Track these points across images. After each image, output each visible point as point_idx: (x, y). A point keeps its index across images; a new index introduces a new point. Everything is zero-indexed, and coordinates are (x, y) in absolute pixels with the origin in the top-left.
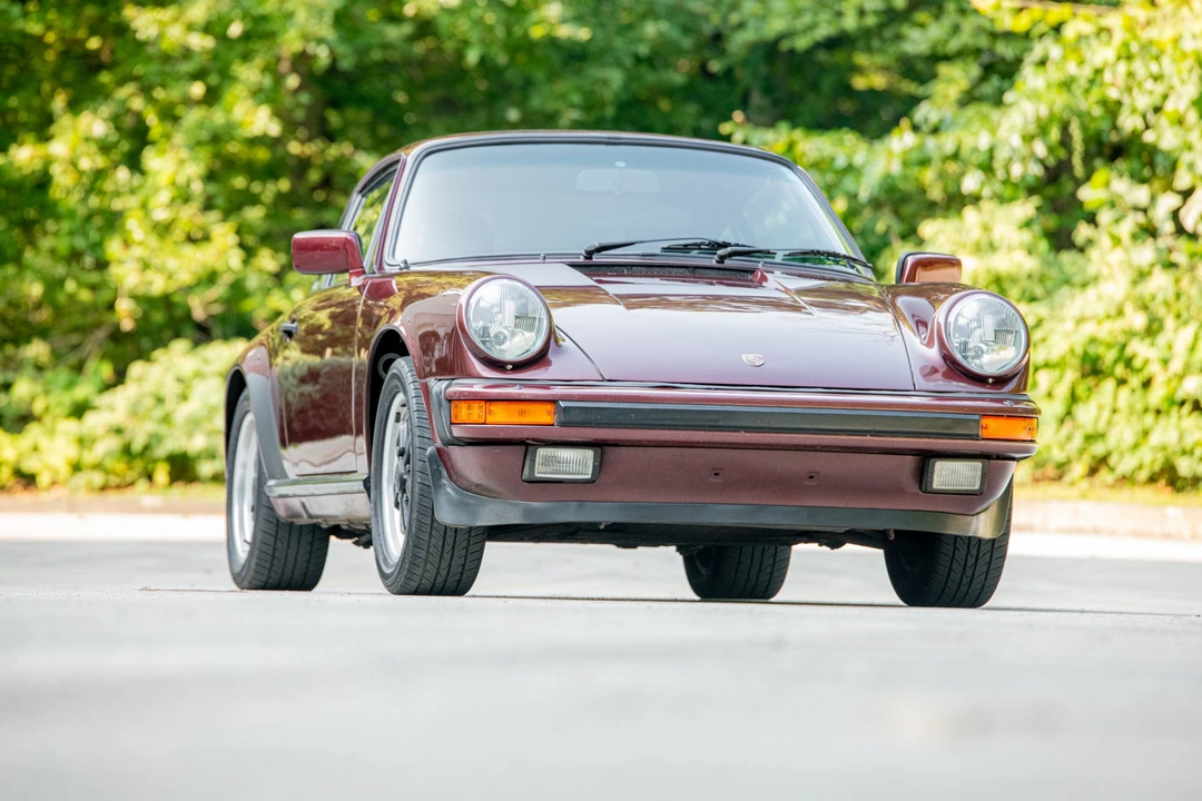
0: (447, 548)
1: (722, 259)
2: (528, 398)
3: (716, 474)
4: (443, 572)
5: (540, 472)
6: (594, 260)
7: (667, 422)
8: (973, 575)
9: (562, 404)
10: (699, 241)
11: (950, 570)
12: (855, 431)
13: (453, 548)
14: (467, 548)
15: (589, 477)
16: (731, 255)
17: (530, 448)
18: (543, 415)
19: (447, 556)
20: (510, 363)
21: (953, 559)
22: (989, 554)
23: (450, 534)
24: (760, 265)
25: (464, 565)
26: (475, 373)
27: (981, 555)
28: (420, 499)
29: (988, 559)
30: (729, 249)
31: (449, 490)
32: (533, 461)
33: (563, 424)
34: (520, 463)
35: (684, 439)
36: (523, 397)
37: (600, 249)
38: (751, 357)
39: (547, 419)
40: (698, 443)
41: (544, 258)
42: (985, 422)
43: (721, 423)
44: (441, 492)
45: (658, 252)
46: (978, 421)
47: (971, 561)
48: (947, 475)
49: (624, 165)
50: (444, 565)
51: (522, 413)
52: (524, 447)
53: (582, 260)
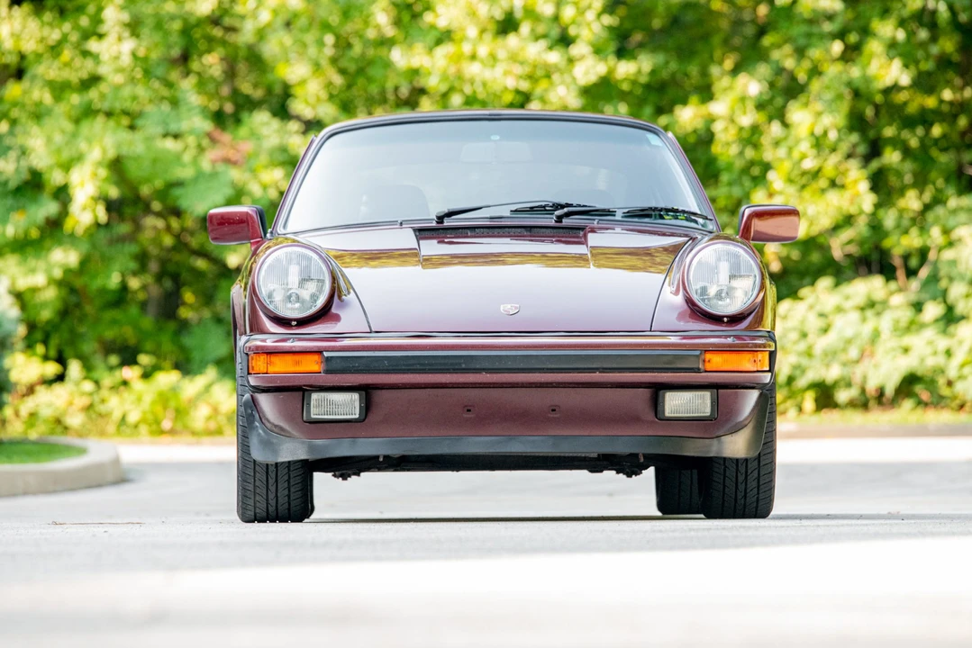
0: (271, 481)
1: (559, 219)
2: (297, 350)
3: (469, 411)
4: (273, 502)
5: (316, 413)
7: (416, 367)
8: (746, 489)
9: (326, 354)
10: (543, 204)
11: (724, 486)
12: (585, 369)
13: (276, 481)
14: (288, 481)
15: (357, 416)
16: (568, 215)
17: (306, 393)
18: (312, 365)
19: (273, 488)
20: (295, 320)
21: (725, 477)
22: (756, 471)
23: (272, 469)
24: (596, 222)
25: (289, 496)
26: (266, 331)
27: (749, 471)
28: (243, 440)
29: (756, 475)
30: (566, 210)
31: (261, 431)
32: (309, 404)
33: (327, 372)
34: (299, 406)
35: (433, 382)
36: (294, 349)
37: (450, 214)
38: (509, 306)
39: (316, 368)
40: (446, 384)
41: (401, 224)
42: (708, 356)
43: (463, 366)
44: (254, 433)
45: (508, 214)
46: (697, 356)
48: (677, 403)
49: (498, 138)
50: (272, 496)
51: (297, 363)
52: (301, 393)
53: (434, 224)
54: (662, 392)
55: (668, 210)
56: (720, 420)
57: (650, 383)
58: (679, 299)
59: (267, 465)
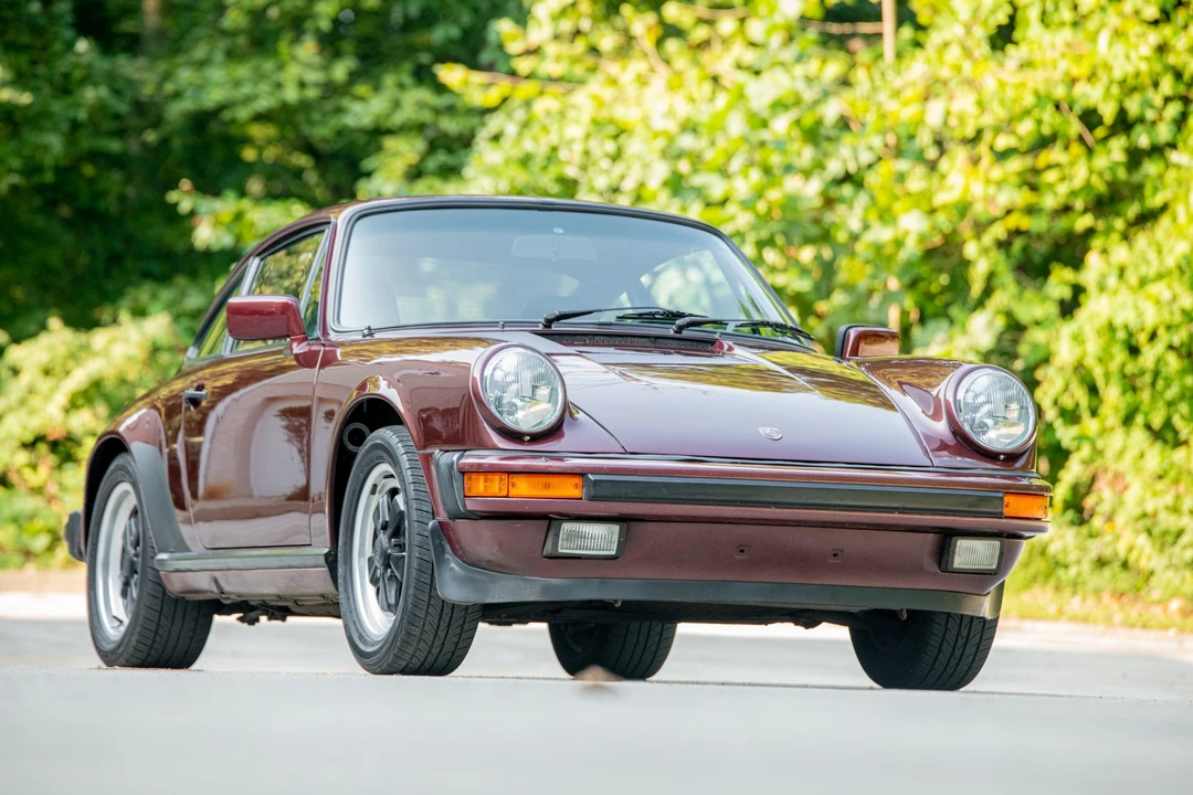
1: (680, 329)
2: (555, 470)
3: (742, 551)
5: (564, 547)
6: (553, 328)
7: (698, 497)
9: (591, 477)
10: (652, 311)
11: (939, 652)
12: (884, 508)
13: (449, 625)
15: (614, 553)
16: (688, 325)
17: (554, 523)
18: (569, 489)
19: (441, 634)
20: (528, 435)
22: (979, 635)
23: (446, 611)
24: (716, 336)
26: (490, 445)
27: (971, 636)
28: (417, 575)
29: (978, 641)
30: (688, 319)
31: (453, 565)
32: (557, 535)
33: (593, 498)
34: (542, 538)
36: (550, 470)
37: (559, 318)
38: (767, 429)
39: (576, 493)
41: (504, 326)
42: (1007, 499)
43: (752, 498)
44: (445, 568)
46: (1000, 499)
47: (960, 642)
49: (561, 231)
51: (547, 486)
52: (547, 522)
53: (541, 327)
54: (954, 538)
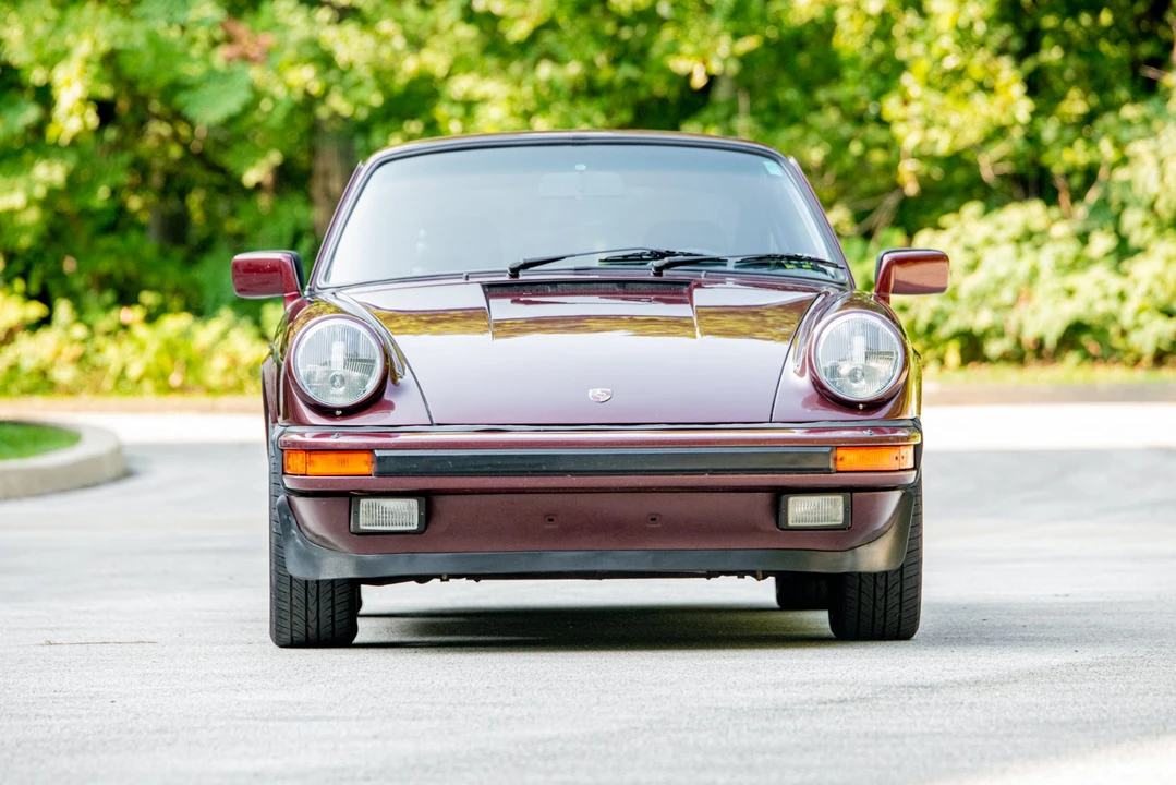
0: (311, 600)
1: (659, 271)
2: (343, 447)
3: (551, 520)
4: (313, 624)
5: (365, 522)
6: (521, 278)
7: (486, 469)
8: (886, 607)
9: (377, 453)
10: (639, 252)
11: (860, 603)
12: (694, 470)
13: (318, 599)
14: (332, 599)
15: (416, 527)
16: (669, 266)
17: (353, 500)
18: (360, 466)
19: (313, 608)
20: (340, 409)
21: (860, 591)
22: (899, 585)
23: (312, 587)
24: (703, 274)
25: (333, 616)
26: (305, 420)
27: (890, 586)
30: (666, 260)
32: (357, 512)
33: (380, 474)
34: (346, 514)
35: (507, 486)
36: (339, 447)
37: (527, 266)
38: (599, 391)
39: (365, 469)
40: (523, 489)
41: (467, 278)
42: (841, 453)
43: (544, 468)
44: (291, 543)
45: (597, 264)
46: (827, 454)
47: (880, 593)
49: (583, 167)
50: (312, 617)
51: (343, 462)
52: (348, 499)
53: (506, 278)
54: (784, 497)
55: (790, 258)
56: (854, 529)
57: (769, 487)
58: (805, 382)
59: (307, 581)
